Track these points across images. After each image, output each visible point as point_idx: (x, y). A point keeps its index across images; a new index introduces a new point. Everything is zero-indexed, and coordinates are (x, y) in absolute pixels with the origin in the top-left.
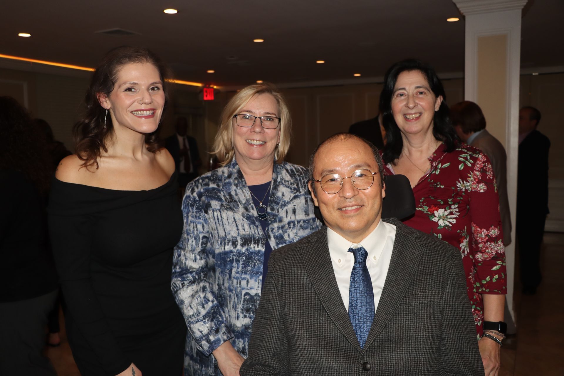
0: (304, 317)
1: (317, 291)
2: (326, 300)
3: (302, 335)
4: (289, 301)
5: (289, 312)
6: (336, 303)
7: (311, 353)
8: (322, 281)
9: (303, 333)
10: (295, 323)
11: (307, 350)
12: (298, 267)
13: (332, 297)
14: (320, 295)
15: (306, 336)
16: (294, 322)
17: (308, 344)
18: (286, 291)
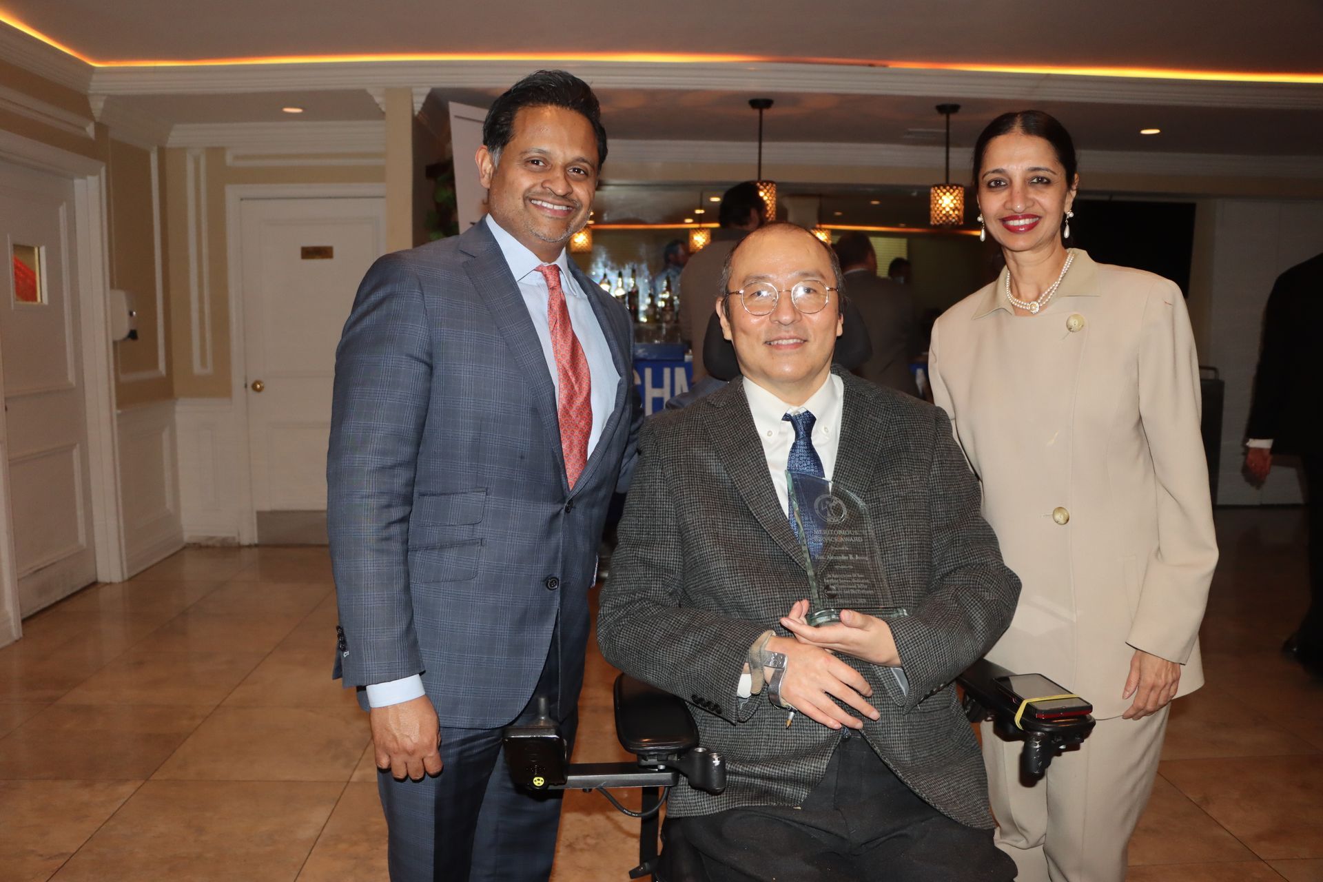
0: (718, 525)
1: (738, 484)
2: (752, 498)
3: (717, 554)
4: (690, 500)
5: (691, 519)
6: (769, 504)
7: (735, 580)
8: (745, 468)
9: (720, 550)
10: (705, 535)
11: (728, 576)
12: (700, 447)
13: (763, 494)
14: (743, 490)
15: (725, 555)
16: (703, 534)
17: (730, 567)
18: (684, 484)
